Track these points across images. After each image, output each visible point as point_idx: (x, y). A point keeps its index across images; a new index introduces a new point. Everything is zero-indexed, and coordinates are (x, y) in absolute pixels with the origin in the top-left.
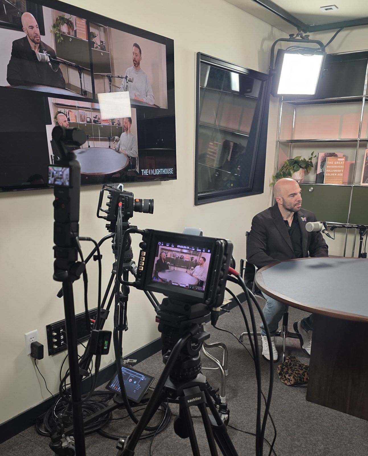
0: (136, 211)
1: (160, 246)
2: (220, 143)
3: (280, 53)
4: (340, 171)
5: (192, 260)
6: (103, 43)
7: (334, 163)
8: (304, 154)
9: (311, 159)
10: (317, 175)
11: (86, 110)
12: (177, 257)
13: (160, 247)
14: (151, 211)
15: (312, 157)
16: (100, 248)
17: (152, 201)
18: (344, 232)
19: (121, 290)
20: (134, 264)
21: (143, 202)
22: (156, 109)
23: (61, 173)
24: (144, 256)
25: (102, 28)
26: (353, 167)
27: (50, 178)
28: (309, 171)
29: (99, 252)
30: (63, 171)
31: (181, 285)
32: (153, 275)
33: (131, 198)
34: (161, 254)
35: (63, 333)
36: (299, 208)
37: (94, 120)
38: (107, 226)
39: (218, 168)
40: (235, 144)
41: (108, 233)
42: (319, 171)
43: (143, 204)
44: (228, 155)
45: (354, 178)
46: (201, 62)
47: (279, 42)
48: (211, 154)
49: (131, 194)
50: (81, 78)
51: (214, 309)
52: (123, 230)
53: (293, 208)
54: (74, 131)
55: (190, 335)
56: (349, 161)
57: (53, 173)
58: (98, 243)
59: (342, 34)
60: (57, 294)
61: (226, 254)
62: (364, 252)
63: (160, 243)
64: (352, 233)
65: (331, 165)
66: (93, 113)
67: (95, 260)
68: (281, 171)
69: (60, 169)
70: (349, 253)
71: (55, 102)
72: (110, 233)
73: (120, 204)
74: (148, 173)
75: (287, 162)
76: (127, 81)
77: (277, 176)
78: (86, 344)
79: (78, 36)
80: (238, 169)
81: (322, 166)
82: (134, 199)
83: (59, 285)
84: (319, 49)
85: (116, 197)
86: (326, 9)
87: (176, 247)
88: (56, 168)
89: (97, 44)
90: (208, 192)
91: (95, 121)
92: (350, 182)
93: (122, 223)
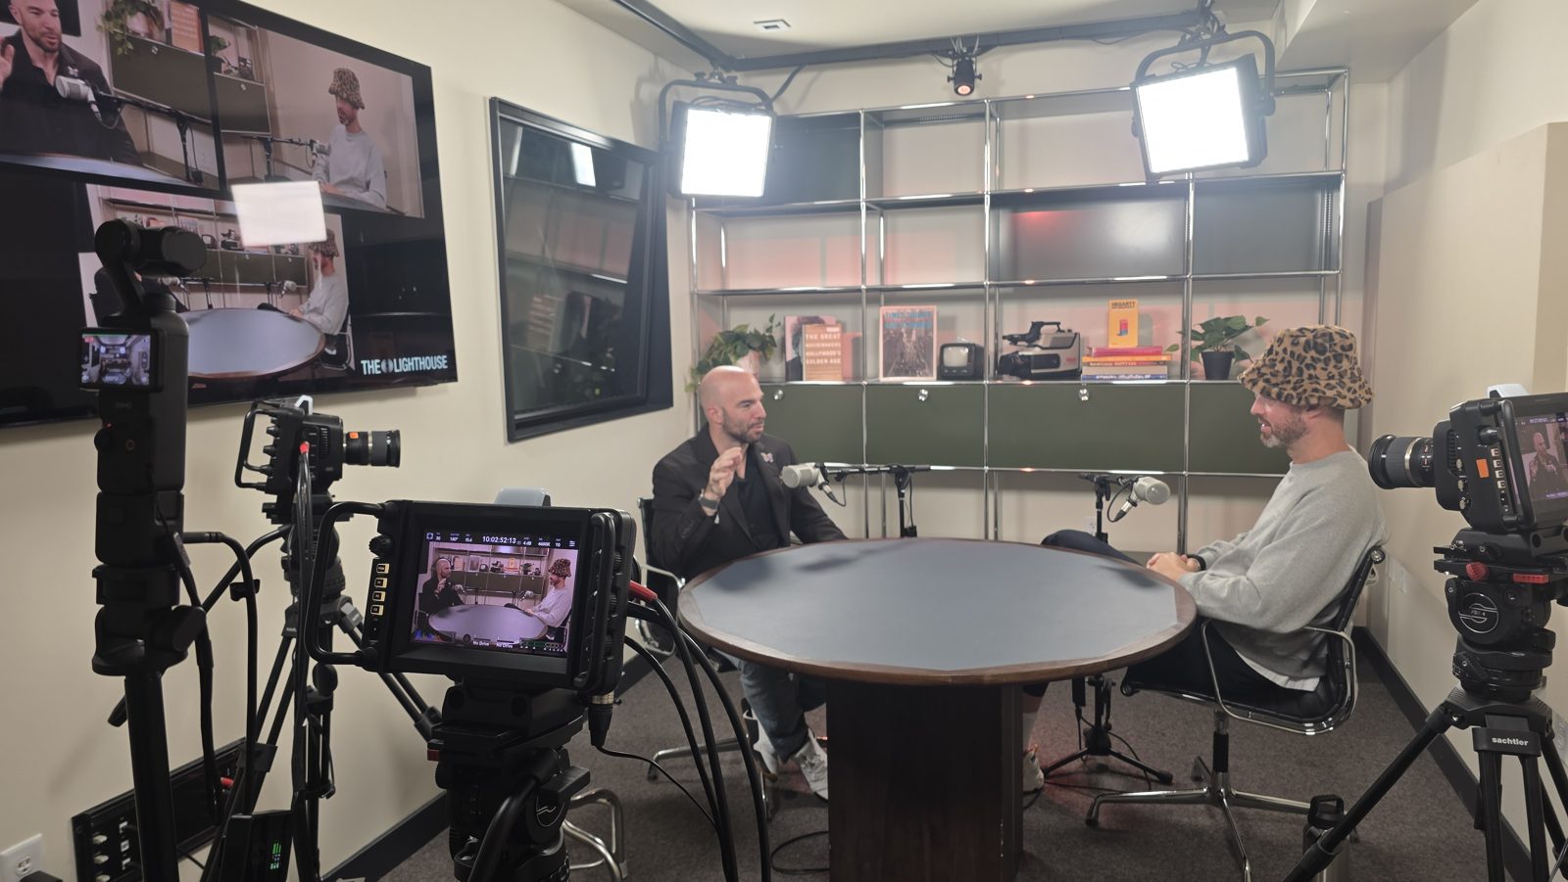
0: (350, 462)
1: (431, 543)
2: (560, 299)
3: (680, 109)
4: (833, 353)
5: (526, 572)
6: (245, 62)
7: (819, 337)
8: (754, 321)
9: (769, 329)
10: (787, 364)
11: (200, 218)
12: (483, 567)
13: (433, 545)
14: (393, 461)
15: (771, 327)
16: (252, 561)
17: (395, 435)
18: (858, 484)
19: (310, 682)
20: (348, 604)
21: (370, 439)
22: (394, 218)
23: (123, 350)
24: (385, 576)
25: (242, 30)
26: (857, 347)
27: (88, 366)
28: (768, 356)
29: (247, 574)
30: (128, 344)
31: (498, 645)
32: (414, 627)
33: (335, 431)
34: (434, 565)
35: (128, 834)
36: (758, 433)
37: (223, 242)
38: (268, 509)
39: (560, 354)
40: (595, 300)
41: (270, 527)
42: (790, 355)
43: (370, 445)
44: (581, 324)
45: (865, 367)
46: (501, 117)
47: (674, 87)
48: (540, 323)
49: (336, 420)
50: (184, 140)
51: (596, 700)
52: (314, 513)
53: (746, 433)
54: (168, 233)
55: (533, 783)
56: (849, 333)
57: (97, 353)
58: (245, 547)
59: (804, 78)
60: (108, 717)
61: (620, 549)
62: (910, 525)
63: (430, 536)
64: (876, 484)
65: (814, 341)
66: (219, 224)
67: (235, 597)
68: (708, 357)
69: (122, 339)
70: (875, 530)
71: (107, 196)
72: (277, 526)
73: (305, 448)
74: (379, 369)
75: (720, 339)
76: (315, 151)
77: (702, 369)
78: (203, 855)
79: (176, 43)
80: (609, 355)
81: (796, 344)
82: (345, 432)
83: (115, 688)
84: (760, 104)
85: (290, 431)
86: (766, 27)
87: (478, 541)
88: (105, 339)
89: (229, 64)
90: (540, 409)
91: (224, 244)
92: (857, 377)
93: (313, 498)
